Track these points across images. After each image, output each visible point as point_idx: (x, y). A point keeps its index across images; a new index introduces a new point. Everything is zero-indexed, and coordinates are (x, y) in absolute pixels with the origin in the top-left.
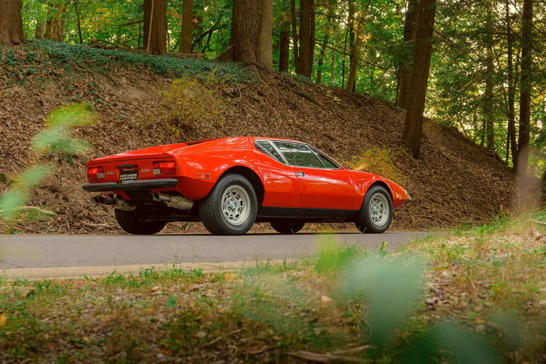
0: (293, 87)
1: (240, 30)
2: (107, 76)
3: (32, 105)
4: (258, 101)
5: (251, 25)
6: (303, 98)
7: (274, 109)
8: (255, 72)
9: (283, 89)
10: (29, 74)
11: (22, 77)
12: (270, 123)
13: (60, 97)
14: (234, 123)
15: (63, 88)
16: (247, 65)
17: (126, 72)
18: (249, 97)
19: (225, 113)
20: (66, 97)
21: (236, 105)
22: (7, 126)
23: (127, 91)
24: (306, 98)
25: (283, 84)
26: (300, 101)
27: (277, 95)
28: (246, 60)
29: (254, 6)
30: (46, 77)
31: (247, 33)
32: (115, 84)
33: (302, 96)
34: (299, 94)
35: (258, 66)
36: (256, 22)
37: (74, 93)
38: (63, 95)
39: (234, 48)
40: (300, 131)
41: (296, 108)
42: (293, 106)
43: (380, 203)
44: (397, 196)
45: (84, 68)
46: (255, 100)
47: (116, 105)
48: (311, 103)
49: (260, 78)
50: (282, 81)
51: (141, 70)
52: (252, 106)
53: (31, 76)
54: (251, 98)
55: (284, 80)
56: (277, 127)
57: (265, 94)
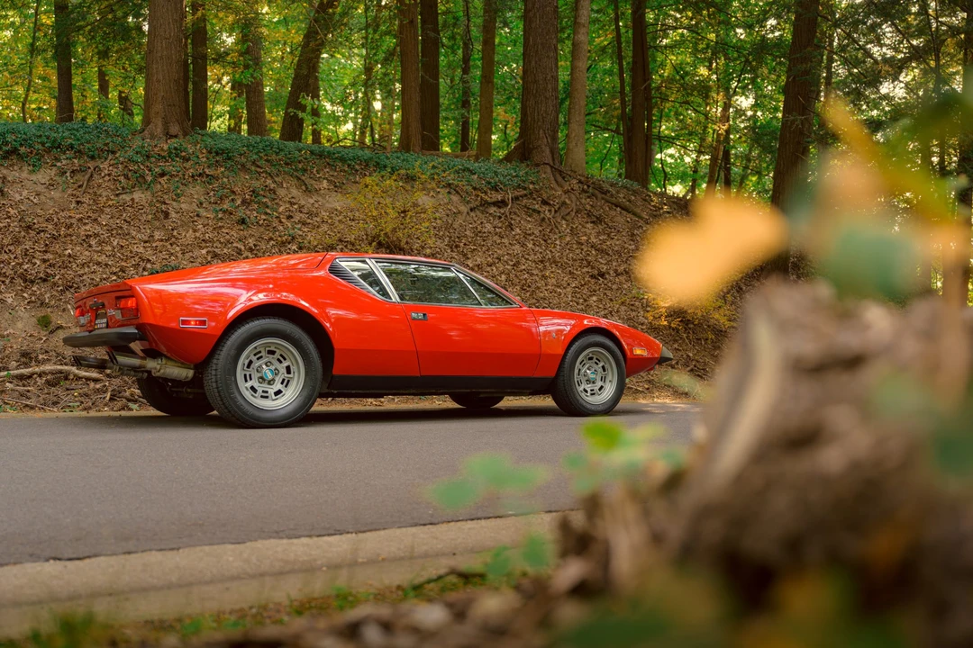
0: (606, 194)
1: (529, 119)
2: (299, 179)
3: (150, 217)
4: (539, 212)
5: (546, 111)
6: (618, 209)
7: (564, 222)
8: (546, 173)
9: (589, 197)
10: (162, 175)
11: (149, 179)
12: (549, 241)
13: (204, 205)
14: (484, 241)
15: (212, 194)
16: (537, 165)
17: (331, 173)
18: (525, 206)
19: (477, 228)
20: (214, 206)
21: (500, 217)
22: (90, 246)
23: (324, 198)
24: (623, 209)
25: (591, 190)
26: (613, 213)
27: (574, 205)
28: (537, 159)
29: (550, 86)
30: (190, 180)
31: (539, 124)
32: (307, 188)
33: (617, 206)
34: (612, 204)
35: (552, 167)
36: (551, 108)
37: (227, 201)
38: (210, 203)
39: (524, 143)
40: (593, 252)
41: (601, 222)
42: (597, 218)
43: (601, 364)
44: (638, 351)
45: (262, 168)
46: (534, 210)
47: (291, 217)
48: (629, 215)
49: (553, 182)
50: (589, 186)
51: (357, 171)
52: (528, 219)
53: (165, 178)
54: (528, 208)
55: (592, 186)
56: (558, 247)
57: (552, 202)
